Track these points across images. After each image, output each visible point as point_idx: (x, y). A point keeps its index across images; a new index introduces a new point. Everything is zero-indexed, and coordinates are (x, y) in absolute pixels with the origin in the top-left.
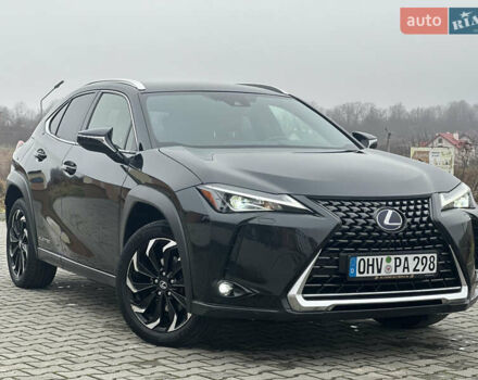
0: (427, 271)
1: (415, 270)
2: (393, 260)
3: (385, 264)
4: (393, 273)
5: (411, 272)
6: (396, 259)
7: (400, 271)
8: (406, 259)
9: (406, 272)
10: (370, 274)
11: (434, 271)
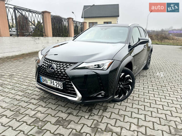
0: (60, 87)
1: (56, 86)
2: (50, 81)
3: (48, 81)
4: (50, 85)
5: (55, 86)
6: (51, 81)
7: (52, 85)
8: (53, 82)
9: (54, 86)
10: (45, 83)
11: (62, 88)
